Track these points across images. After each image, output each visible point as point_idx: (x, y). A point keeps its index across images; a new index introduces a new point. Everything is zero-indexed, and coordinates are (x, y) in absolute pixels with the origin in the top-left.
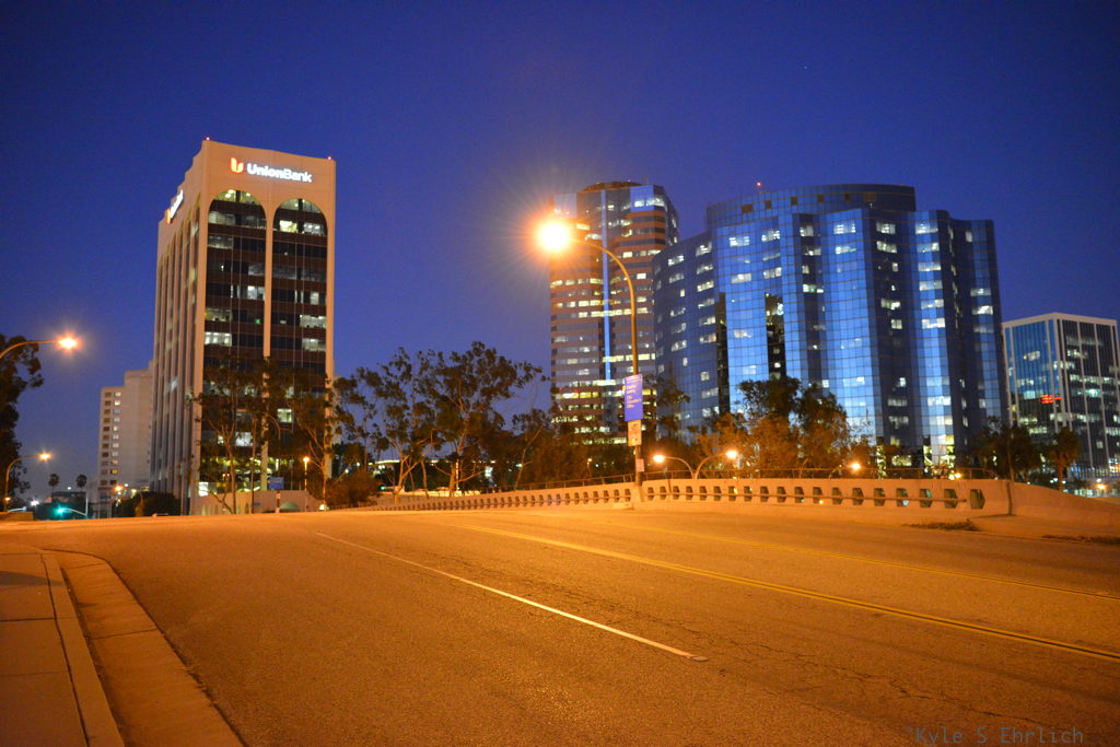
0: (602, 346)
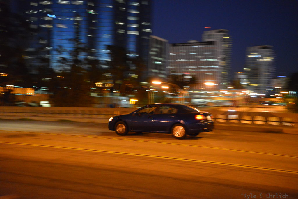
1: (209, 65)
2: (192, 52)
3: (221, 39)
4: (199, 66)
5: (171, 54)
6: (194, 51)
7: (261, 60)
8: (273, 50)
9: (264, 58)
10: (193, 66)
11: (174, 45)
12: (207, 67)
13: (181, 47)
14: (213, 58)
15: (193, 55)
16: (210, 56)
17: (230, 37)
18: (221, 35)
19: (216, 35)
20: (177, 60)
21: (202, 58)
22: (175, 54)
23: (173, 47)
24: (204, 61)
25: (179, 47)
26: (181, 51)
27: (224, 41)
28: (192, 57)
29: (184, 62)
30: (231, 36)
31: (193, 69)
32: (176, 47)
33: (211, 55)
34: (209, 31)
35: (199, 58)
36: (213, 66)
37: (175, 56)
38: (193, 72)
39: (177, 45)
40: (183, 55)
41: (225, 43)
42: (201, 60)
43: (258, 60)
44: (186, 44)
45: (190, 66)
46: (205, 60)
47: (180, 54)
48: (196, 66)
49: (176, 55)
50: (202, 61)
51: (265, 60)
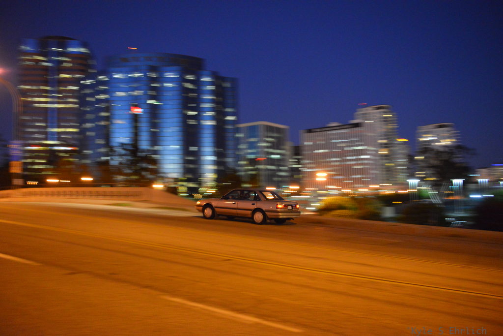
1: (357, 155)
2: (333, 140)
3: (380, 118)
4: (344, 158)
5: (306, 143)
6: (337, 137)
7: (437, 144)
8: (453, 129)
9: (441, 141)
10: (336, 157)
11: (310, 131)
12: (354, 158)
13: (319, 133)
14: (361, 145)
15: (336, 142)
16: (358, 143)
17: (393, 115)
18: (380, 112)
19: (373, 113)
20: (314, 151)
21: (347, 147)
22: (311, 143)
23: (308, 134)
24: (350, 150)
25: (317, 133)
26: (319, 138)
27: (386, 120)
28: (335, 146)
29: (325, 153)
30: (395, 113)
31: (336, 161)
32: (312, 134)
33: (359, 141)
34: (364, 109)
35: (343, 147)
36: (362, 157)
37: (312, 145)
38: (337, 166)
39: (313, 131)
40: (322, 144)
41: (387, 124)
42: (346, 149)
43: (432, 144)
44: (324, 129)
45: (332, 158)
46: (352, 148)
47: (318, 143)
48: (341, 157)
49: (314, 144)
50: (348, 150)
51: (443, 143)
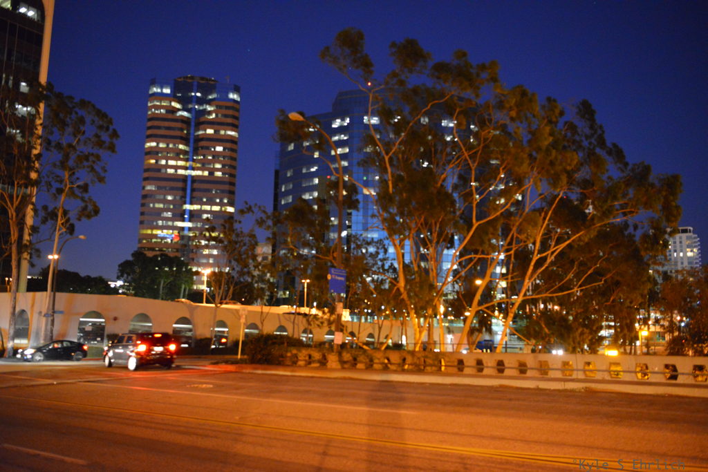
0: (184, 197)
8: (696, 235)
